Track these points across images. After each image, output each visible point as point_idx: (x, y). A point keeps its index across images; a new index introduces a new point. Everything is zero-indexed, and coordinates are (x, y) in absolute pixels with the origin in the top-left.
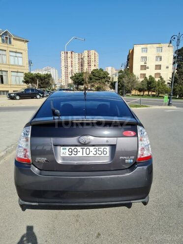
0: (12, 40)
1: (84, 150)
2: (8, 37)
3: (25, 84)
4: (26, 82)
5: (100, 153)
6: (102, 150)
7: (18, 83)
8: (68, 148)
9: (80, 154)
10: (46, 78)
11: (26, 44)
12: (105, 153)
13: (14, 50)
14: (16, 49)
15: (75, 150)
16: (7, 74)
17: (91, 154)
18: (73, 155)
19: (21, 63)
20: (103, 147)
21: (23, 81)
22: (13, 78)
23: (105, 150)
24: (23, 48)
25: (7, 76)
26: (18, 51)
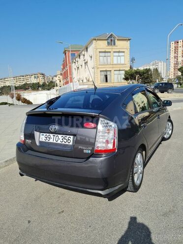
0: (116, 41)
1: (55, 137)
2: (113, 39)
3: (125, 81)
4: (126, 79)
5: (65, 141)
6: (67, 138)
7: (120, 81)
8: (45, 134)
9: (51, 141)
10: (145, 73)
11: (129, 42)
12: (69, 141)
13: (118, 50)
14: (120, 49)
15: (49, 137)
16: (111, 73)
17: (59, 142)
18: (47, 141)
19: (123, 62)
20: (68, 136)
21: (124, 78)
22: (116, 76)
23: (69, 138)
24: (125, 47)
25: (111, 75)
26: (121, 50)
